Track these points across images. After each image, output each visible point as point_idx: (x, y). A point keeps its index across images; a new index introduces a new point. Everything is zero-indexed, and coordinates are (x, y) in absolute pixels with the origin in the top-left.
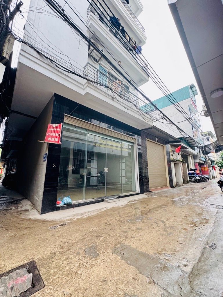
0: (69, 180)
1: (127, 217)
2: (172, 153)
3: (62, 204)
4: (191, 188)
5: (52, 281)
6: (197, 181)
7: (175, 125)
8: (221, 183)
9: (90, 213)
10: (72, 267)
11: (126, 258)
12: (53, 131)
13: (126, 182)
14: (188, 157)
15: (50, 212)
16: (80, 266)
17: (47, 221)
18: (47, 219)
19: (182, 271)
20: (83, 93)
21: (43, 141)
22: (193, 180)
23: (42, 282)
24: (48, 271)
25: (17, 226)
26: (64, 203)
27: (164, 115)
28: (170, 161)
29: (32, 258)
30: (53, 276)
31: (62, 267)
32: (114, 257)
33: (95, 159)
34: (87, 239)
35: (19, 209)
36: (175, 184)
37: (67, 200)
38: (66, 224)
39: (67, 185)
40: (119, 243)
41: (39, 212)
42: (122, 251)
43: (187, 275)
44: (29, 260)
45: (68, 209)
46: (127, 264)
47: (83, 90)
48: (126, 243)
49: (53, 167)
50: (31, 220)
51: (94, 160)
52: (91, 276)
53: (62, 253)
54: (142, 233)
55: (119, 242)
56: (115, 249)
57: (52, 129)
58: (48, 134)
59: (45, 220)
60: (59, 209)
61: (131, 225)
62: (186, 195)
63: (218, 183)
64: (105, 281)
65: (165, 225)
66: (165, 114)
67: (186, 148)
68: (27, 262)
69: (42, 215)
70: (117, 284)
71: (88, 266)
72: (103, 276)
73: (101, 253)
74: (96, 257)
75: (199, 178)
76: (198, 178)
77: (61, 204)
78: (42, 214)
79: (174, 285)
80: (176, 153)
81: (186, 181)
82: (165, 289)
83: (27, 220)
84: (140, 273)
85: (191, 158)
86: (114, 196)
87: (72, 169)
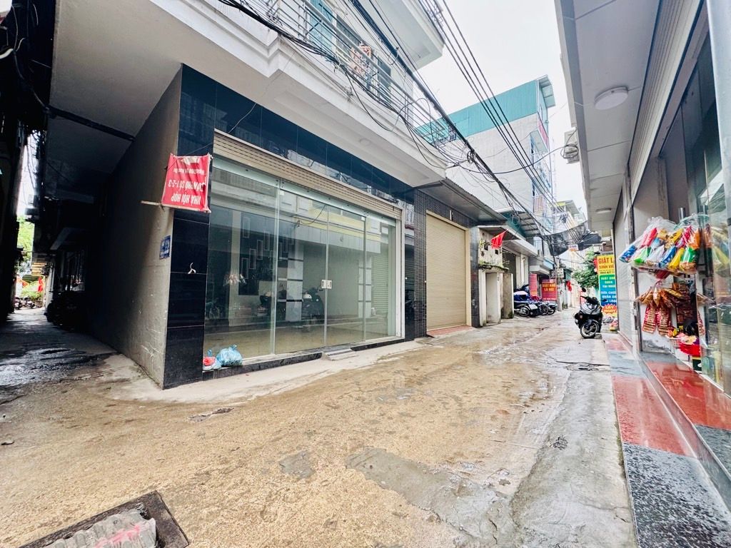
0: (230, 308)
1: (376, 390)
2: (483, 249)
3: (216, 365)
4: (517, 327)
5: (207, 532)
6: (532, 313)
7: (497, 180)
8: (581, 317)
9: (288, 384)
10: (252, 500)
11: (377, 476)
12: (184, 177)
13: (372, 315)
14: (517, 259)
15: (188, 383)
16: (270, 497)
17: (182, 405)
18: (182, 400)
19: (498, 494)
20: (268, 71)
21: (157, 204)
22: (523, 311)
23: (182, 535)
24: (194, 511)
25: (101, 418)
26: (223, 362)
27: (472, 151)
28: (476, 268)
29: (151, 487)
30: (207, 520)
31: (228, 502)
32: (351, 473)
33: (296, 258)
34: (285, 439)
35: (104, 379)
36: (485, 319)
37: (229, 354)
38: (229, 410)
39: (227, 321)
40: (361, 446)
41: (158, 384)
42: (367, 462)
43: (507, 501)
44: (143, 491)
45: (232, 375)
46: (380, 486)
47: (266, 63)
48: (377, 444)
49: (189, 273)
50: (138, 402)
51: (294, 260)
52: (300, 517)
53: (226, 472)
54: (412, 423)
55: (361, 443)
56: (352, 457)
57: (182, 171)
58: (170, 183)
59: (175, 401)
60: (209, 375)
61: (385, 407)
62: (506, 344)
63: (577, 316)
64: (332, 523)
65: (461, 405)
66: (476, 151)
67: (516, 238)
68: (139, 495)
69: (166, 390)
70: (359, 528)
71: (290, 495)
72: (327, 513)
73: (320, 467)
74: (309, 476)
75: (536, 307)
76: (533, 307)
77: (214, 365)
78: (165, 388)
79: (480, 521)
80: (491, 250)
81: (508, 313)
82: (462, 530)
83: (127, 402)
84: (409, 502)
85: (522, 261)
86: (344, 347)
87: (238, 281)
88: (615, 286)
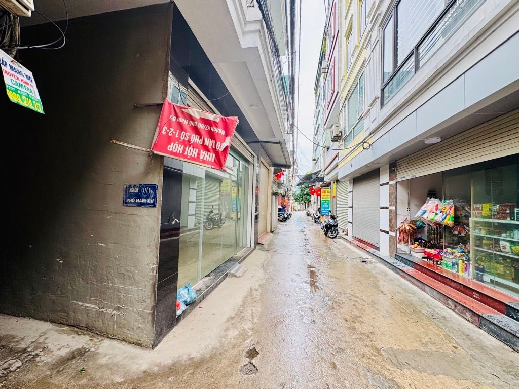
8: (328, 226)
12: (188, 128)
15: (168, 333)
17: (205, 360)
18: (196, 354)
20: (242, 42)
22: (281, 218)
32: (409, 373)
45: (191, 312)
46: (432, 375)
49: (173, 223)
57: (184, 121)
69: (156, 349)
73: (391, 376)
77: (181, 307)
83: (141, 380)
88: (328, 206)
